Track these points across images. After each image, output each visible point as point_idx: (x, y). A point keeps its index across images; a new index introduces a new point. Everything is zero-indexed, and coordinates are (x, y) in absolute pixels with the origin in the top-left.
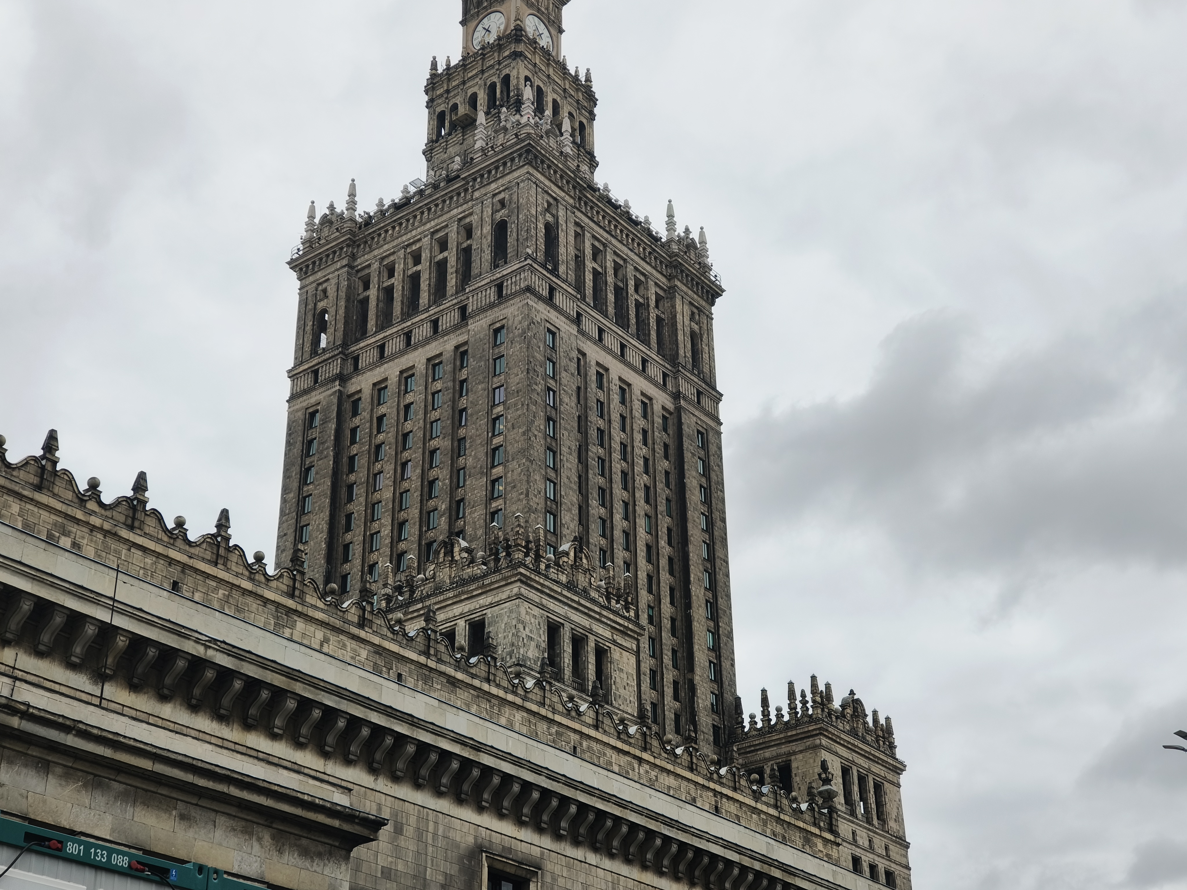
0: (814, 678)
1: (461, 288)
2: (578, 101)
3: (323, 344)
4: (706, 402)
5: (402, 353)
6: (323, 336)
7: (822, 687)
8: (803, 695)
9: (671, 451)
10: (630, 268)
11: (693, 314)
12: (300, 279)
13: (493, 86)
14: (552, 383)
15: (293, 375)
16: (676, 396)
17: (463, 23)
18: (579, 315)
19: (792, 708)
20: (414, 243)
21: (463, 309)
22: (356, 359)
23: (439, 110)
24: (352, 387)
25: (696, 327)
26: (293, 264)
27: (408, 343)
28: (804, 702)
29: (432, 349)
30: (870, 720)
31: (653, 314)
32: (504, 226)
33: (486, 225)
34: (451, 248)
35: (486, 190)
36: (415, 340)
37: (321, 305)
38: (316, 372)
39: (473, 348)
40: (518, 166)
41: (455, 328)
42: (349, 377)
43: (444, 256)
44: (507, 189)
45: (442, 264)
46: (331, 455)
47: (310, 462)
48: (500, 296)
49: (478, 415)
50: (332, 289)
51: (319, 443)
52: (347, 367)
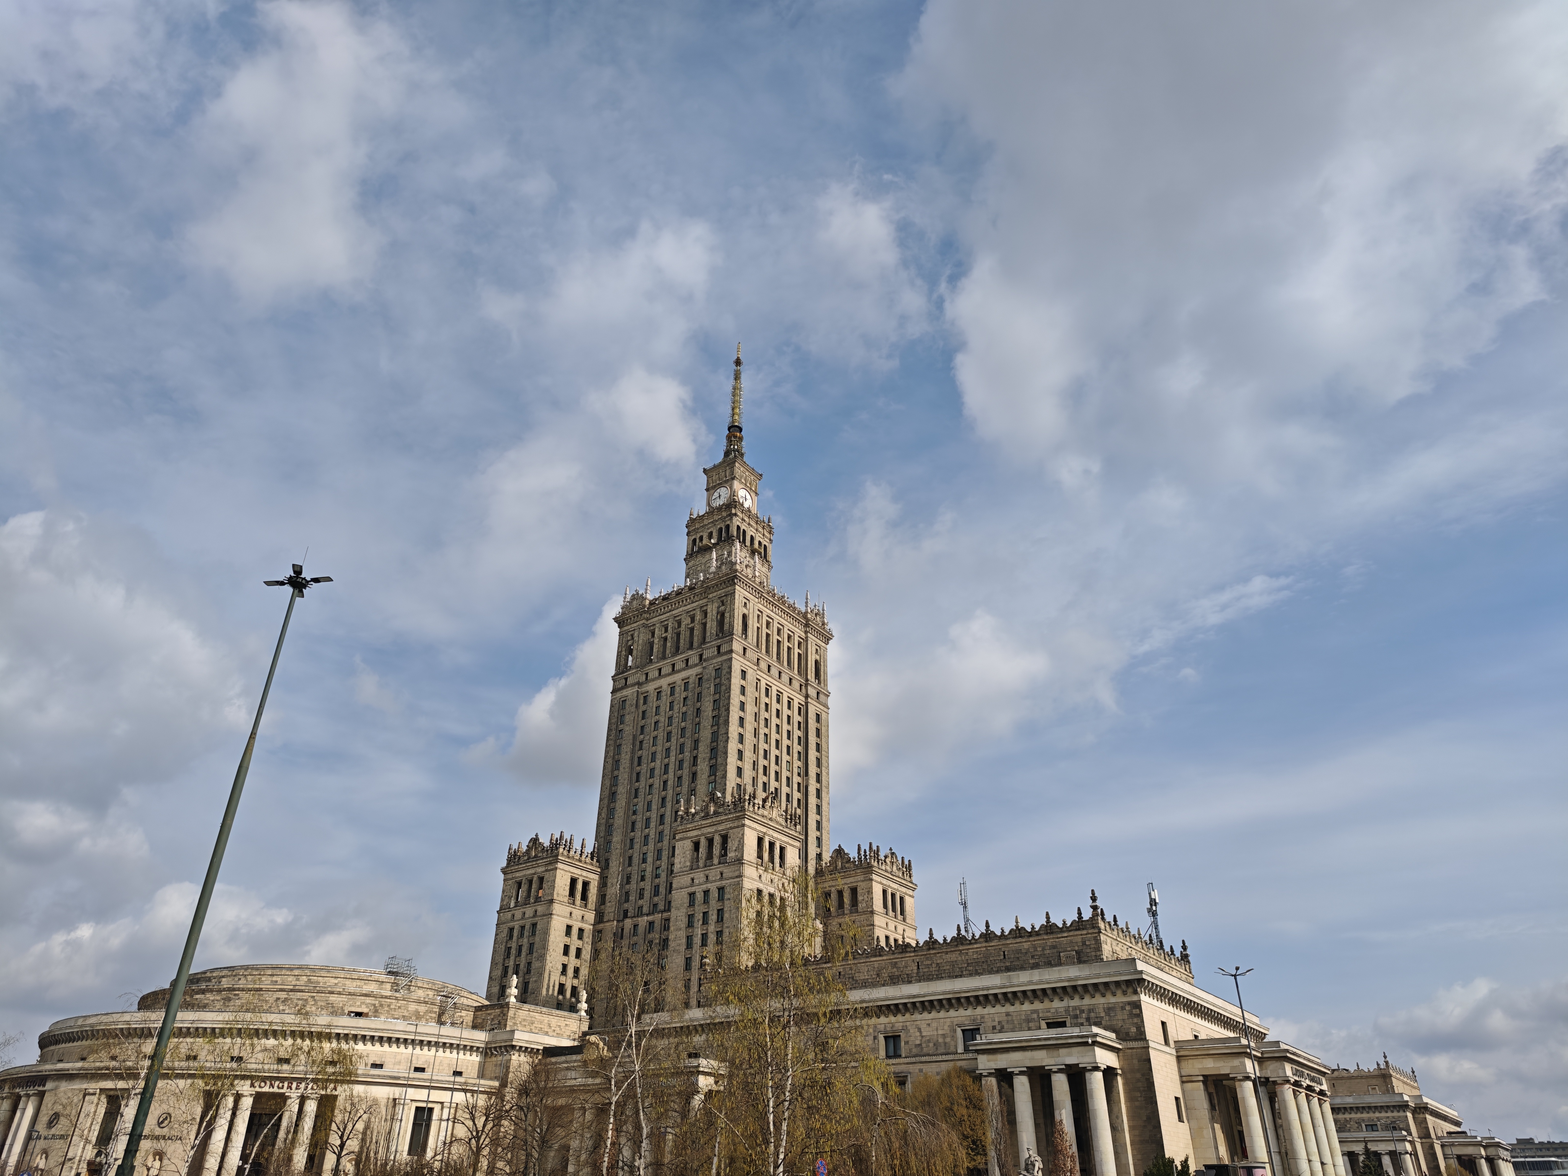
0: (871, 844)
1: (699, 647)
2: (764, 535)
3: (630, 664)
4: (821, 696)
5: (669, 675)
6: (630, 658)
7: (875, 848)
8: (865, 852)
9: (802, 726)
10: (786, 630)
11: (817, 650)
12: (619, 627)
13: (721, 529)
14: (742, 698)
15: (614, 678)
16: (807, 696)
17: (707, 490)
18: (758, 659)
19: (860, 859)
20: (678, 616)
21: (701, 656)
22: (647, 674)
23: (693, 537)
24: (644, 689)
25: (818, 658)
26: (616, 620)
27: (673, 669)
28: (865, 856)
29: (684, 674)
30: (900, 862)
31: (797, 651)
32: (723, 615)
33: (715, 612)
34: (696, 622)
35: (715, 594)
36: (677, 668)
37: (630, 643)
38: (626, 679)
39: (705, 677)
40: (731, 585)
41: (696, 665)
42: (643, 684)
43: (693, 625)
44: (725, 596)
45: (691, 629)
46: (632, 725)
47: (621, 727)
48: (719, 652)
49: (706, 713)
50: (636, 635)
51: (626, 718)
52: (643, 678)
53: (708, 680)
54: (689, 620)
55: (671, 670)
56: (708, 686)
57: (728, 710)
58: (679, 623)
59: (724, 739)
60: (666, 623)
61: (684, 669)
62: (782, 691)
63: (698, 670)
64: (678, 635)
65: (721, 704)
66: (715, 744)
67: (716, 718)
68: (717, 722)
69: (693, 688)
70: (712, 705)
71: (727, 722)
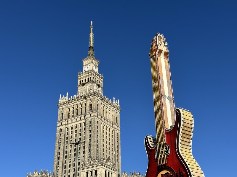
1: (84, 114)
9: (113, 136)
11: (117, 114)
13: (88, 78)
16: (114, 128)
18: (101, 118)
20: (77, 104)
21: (85, 117)
23: (80, 80)
25: (117, 116)
28: (132, 174)
31: (111, 114)
32: (91, 105)
33: (89, 104)
34: (83, 107)
35: (89, 98)
36: (77, 120)
37: (62, 112)
38: (61, 123)
39: (86, 123)
40: (94, 96)
41: (84, 120)
42: (67, 125)
43: (82, 107)
44: (92, 99)
45: (82, 109)
46: (64, 137)
47: (60, 137)
48: (90, 116)
49: (87, 134)
50: (64, 110)
51: (62, 135)
52: (67, 123)
53: (88, 124)
54: (80, 106)
55: (75, 121)
56: (87, 126)
57: (94, 133)
58: (78, 107)
59: (93, 142)
61: (80, 121)
62: (108, 127)
63: (84, 121)
64: (77, 110)
65: (92, 131)
66: (90, 143)
67: (90, 135)
68: (90, 137)
69: (83, 126)
70: (89, 132)
71: (94, 137)
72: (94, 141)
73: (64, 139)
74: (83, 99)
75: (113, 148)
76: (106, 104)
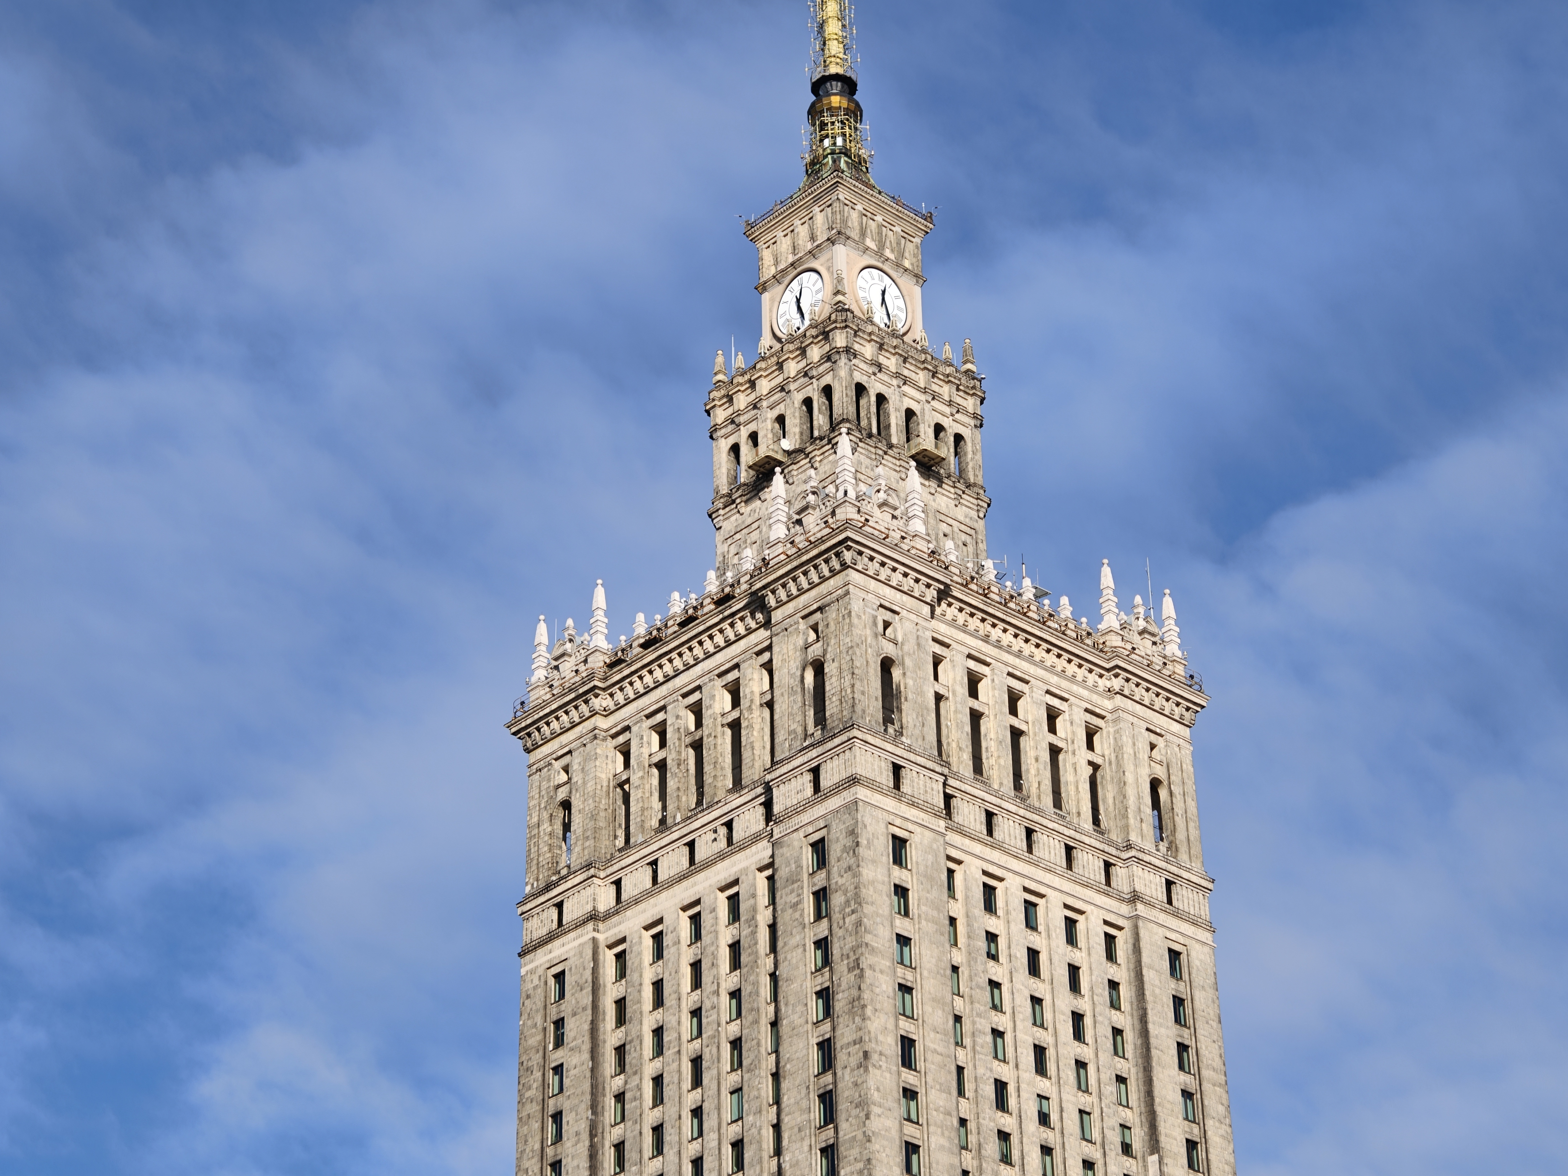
1: (762, 777)
2: (949, 403)
3: (566, 857)
4: (1183, 897)
5: (683, 877)
11: (1153, 748)
13: (808, 402)
14: (903, 925)
16: (1131, 899)
18: (948, 798)
20: (692, 691)
21: (768, 805)
22: (617, 885)
23: (731, 441)
25: (1160, 772)
27: (692, 860)
29: (723, 870)
31: (1083, 756)
32: (819, 667)
33: (794, 665)
34: (744, 703)
35: (790, 608)
36: (701, 854)
37: (562, 794)
38: (560, 906)
39: (782, 874)
40: (834, 573)
41: (755, 839)
42: (608, 916)
43: (735, 714)
44: (820, 609)
45: (735, 726)
46: (587, 1046)
47: (557, 1057)
48: (817, 788)
49: (794, 986)
50: (575, 767)
51: (571, 1028)
52: (605, 898)
53: (794, 880)
54: (724, 701)
55: (685, 861)
56: (794, 899)
57: (856, 966)
58: (698, 712)
59: (854, 1061)
60: (660, 717)
62: (1042, 890)
63: (762, 852)
64: (699, 748)
65: (836, 951)
66: (828, 1078)
67: (825, 995)
68: (828, 1011)
69: (754, 909)
70: (812, 957)
71: (857, 1005)
72: (866, 1054)
73: (594, 1070)
74: (740, 628)
75: (1131, 1117)
76: (998, 645)
